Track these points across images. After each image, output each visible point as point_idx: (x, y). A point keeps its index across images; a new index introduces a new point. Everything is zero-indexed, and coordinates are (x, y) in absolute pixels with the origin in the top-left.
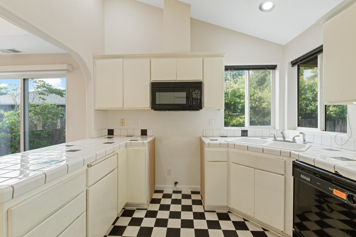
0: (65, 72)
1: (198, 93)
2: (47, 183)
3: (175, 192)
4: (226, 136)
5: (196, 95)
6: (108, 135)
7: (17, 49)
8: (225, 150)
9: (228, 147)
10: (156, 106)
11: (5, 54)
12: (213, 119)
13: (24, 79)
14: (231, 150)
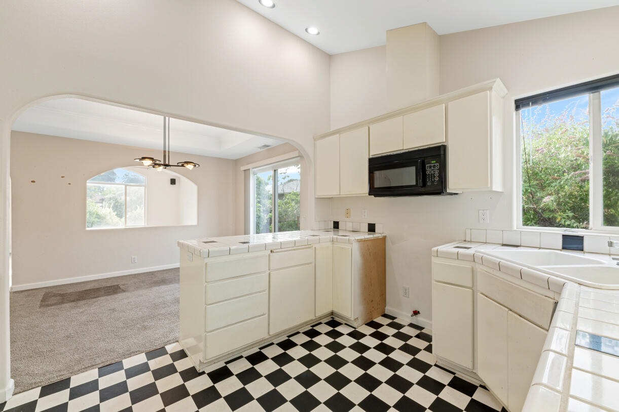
0: (299, 158)
1: (435, 166)
2: (232, 254)
3: (411, 325)
4: (519, 245)
5: (432, 170)
6: (334, 228)
7: (267, 144)
8: (468, 265)
9: (474, 261)
10: (375, 191)
11: (262, 150)
12: (487, 210)
13: (275, 170)
14: (479, 268)
